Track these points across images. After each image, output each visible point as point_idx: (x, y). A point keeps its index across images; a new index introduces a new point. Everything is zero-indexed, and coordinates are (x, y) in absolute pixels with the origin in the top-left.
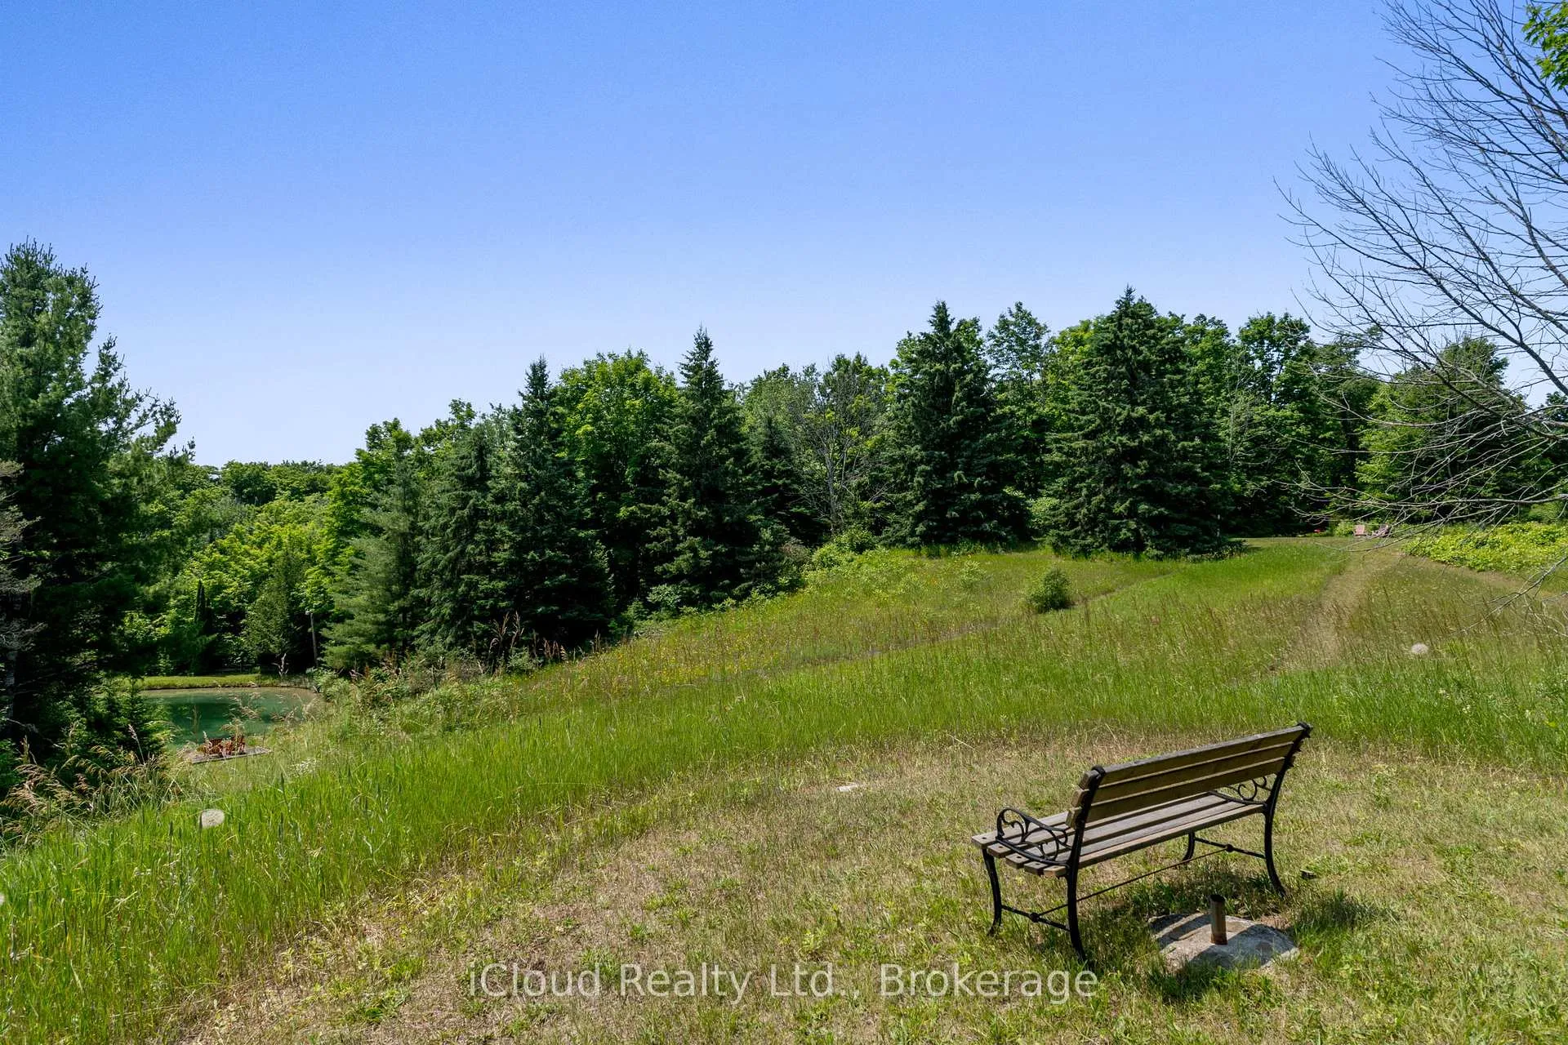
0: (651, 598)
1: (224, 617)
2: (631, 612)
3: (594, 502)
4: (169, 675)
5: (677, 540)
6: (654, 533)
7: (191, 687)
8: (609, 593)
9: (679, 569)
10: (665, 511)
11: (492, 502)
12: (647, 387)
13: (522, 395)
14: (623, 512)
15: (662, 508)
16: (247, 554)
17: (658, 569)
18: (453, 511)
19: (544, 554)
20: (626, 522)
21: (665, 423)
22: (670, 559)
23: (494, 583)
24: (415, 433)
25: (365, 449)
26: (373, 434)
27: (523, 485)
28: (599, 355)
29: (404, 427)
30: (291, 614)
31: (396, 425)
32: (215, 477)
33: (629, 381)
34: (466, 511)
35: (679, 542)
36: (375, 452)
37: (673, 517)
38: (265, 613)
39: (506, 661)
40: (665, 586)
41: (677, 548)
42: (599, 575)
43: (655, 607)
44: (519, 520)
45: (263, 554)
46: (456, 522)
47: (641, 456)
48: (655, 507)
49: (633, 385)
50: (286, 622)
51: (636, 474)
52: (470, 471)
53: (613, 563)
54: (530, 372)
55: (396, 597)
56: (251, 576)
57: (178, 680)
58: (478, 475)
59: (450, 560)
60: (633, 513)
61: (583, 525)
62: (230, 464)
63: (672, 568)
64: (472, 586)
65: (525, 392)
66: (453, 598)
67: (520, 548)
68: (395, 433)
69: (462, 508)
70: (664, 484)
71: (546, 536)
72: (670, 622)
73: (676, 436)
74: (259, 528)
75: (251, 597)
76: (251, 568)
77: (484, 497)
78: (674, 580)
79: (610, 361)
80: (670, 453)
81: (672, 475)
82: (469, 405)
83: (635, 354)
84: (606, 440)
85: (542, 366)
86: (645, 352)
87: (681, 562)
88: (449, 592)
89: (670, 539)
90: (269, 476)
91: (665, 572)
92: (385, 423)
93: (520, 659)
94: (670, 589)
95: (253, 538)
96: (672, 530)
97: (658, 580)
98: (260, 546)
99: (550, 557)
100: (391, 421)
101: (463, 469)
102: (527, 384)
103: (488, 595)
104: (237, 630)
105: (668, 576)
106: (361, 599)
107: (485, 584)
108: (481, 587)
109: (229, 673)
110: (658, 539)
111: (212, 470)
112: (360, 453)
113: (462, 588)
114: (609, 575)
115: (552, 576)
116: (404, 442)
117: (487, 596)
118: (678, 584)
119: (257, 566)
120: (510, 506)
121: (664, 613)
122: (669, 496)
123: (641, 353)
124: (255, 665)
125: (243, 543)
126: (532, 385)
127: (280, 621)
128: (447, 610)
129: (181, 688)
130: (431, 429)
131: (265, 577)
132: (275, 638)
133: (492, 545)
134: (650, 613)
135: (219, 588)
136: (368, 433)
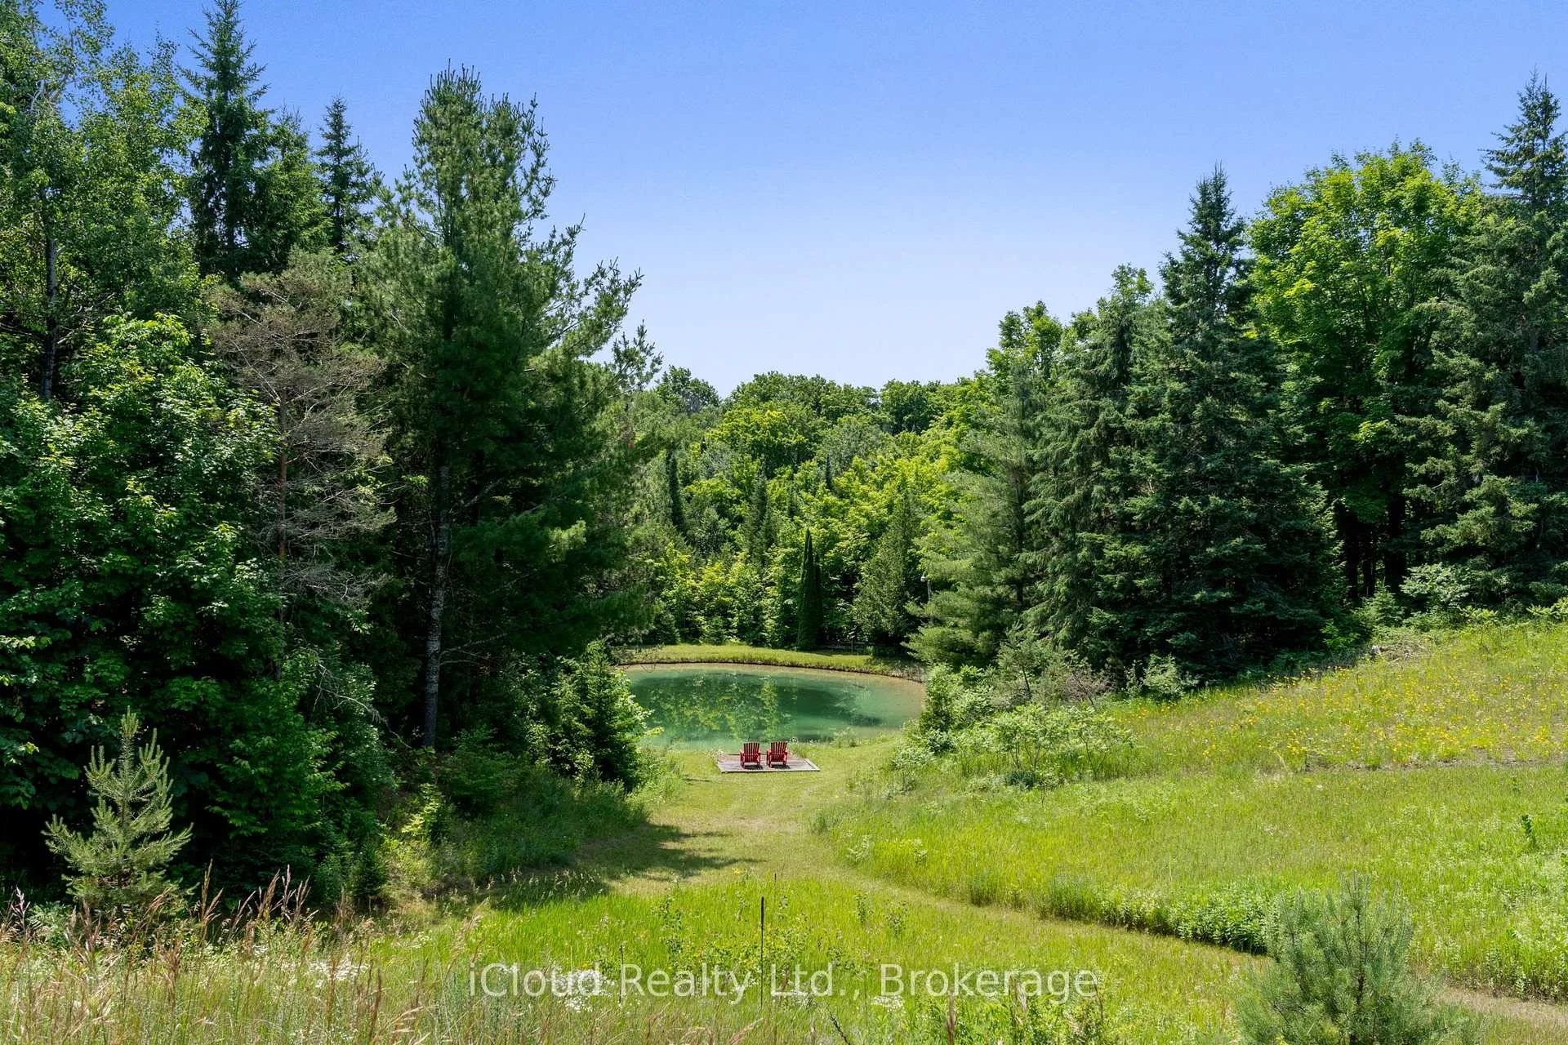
0: (1409, 587)
1: (837, 578)
2: (1371, 610)
3: (1314, 414)
4: (775, 646)
5: (1468, 482)
6: (1421, 469)
7: (793, 665)
8: (1333, 575)
9: (1468, 537)
10: (1446, 429)
11: (1133, 416)
12: (1420, 205)
13: (1182, 236)
14: (1365, 431)
15: (1440, 423)
16: (865, 496)
17: (1429, 534)
18: (1074, 430)
19: (1206, 503)
20: (1370, 449)
21: (1452, 266)
22: (1450, 518)
23: (1127, 547)
24: (1065, 321)
25: (998, 348)
26: (1010, 327)
27: (1176, 386)
28: (1336, 159)
29: (1051, 313)
30: (908, 581)
31: (1040, 312)
32: (873, 401)
33: (1387, 196)
34: (1093, 431)
35: (1472, 485)
36: (1012, 351)
37: (1462, 439)
38: (879, 575)
39: (1140, 674)
40: (1438, 566)
41: (1467, 497)
42: (1315, 541)
43: (1420, 603)
44: (1171, 446)
45: (881, 497)
46: (1078, 448)
47: (1405, 330)
48: (1426, 421)
49: (1395, 204)
50: (901, 589)
51: (1394, 363)
52: (1102, 368)
53: (1344, 519)
54: (1198, 197)
55: (1005, 562)
56: (869, 525)
57: (782, 655)
58: (1115, 373)
59: (1067, 509)
60: (1383, 432)
61: (1291, 454)
62: (890, 385)
63: (1453, 534)
64: (1097, 549)
65: (1188, 230)
66: (1070, 568)
67: (1171, 490)
68: (1037, 323)
69: (1088, 427)
70: (1444, 377)
71: (1213, 472)
72: (1443, 634)
73: (1472, 287)
74: (882, 463)
75: (866, 552)
76: (867, 516)
77: (1121, 409)
78: (1458, 556)
79: (1356, 167)
80: (1457, 320)
81: (1460, 361)
82: (1142, 273)
83: (1404, 148)
84: (1343, 306)
85: (1219, 185)
86: (1426, 143)
87: (1471, 525)
88: (1067, 557)
89: (1453, 480)
90: (934, 399)
91: (1441, 541)
92: (1026, 310)
93: (1163, 674)
94: (1447, 572)
95: (874, 476)
96: (1458, 464)
97: (1427, 554)
98: (880, 486)
99: (1218, 508)
100: (1034, 306)
101: (1094, 365)
102: (1191, 217)
103: (1120, 565)
104: (849, 596)
105: (1446, 548)
106: (964, 564)
107: (1114, 549)
108: (1108, 554)
109: (838, 651)
110: (1432, 479)
111: (869, 391)
112: (992, 353)
113: (1083, 553)
114: (1332, 542)
115: (1222, 539)
116: (1050, 336)
117: (1119, 567)
118: (1464, 563)
119: (875, 513)
120: (1154, 423)
121: (1434, 617)
122: (1454, 400)
123: (1417, 147)
124: (867, 644)
125: (864, 483)
126: (1201, 218)
127: (894, 587)
128: (1061, 585)
129: (782, 665)
130: (1089, 313)
131: (883, 526)
132: (887, 610)
133: (1130, 487)
134: (1407, 615)
135: (833, 539)
136: (1002, 325)
